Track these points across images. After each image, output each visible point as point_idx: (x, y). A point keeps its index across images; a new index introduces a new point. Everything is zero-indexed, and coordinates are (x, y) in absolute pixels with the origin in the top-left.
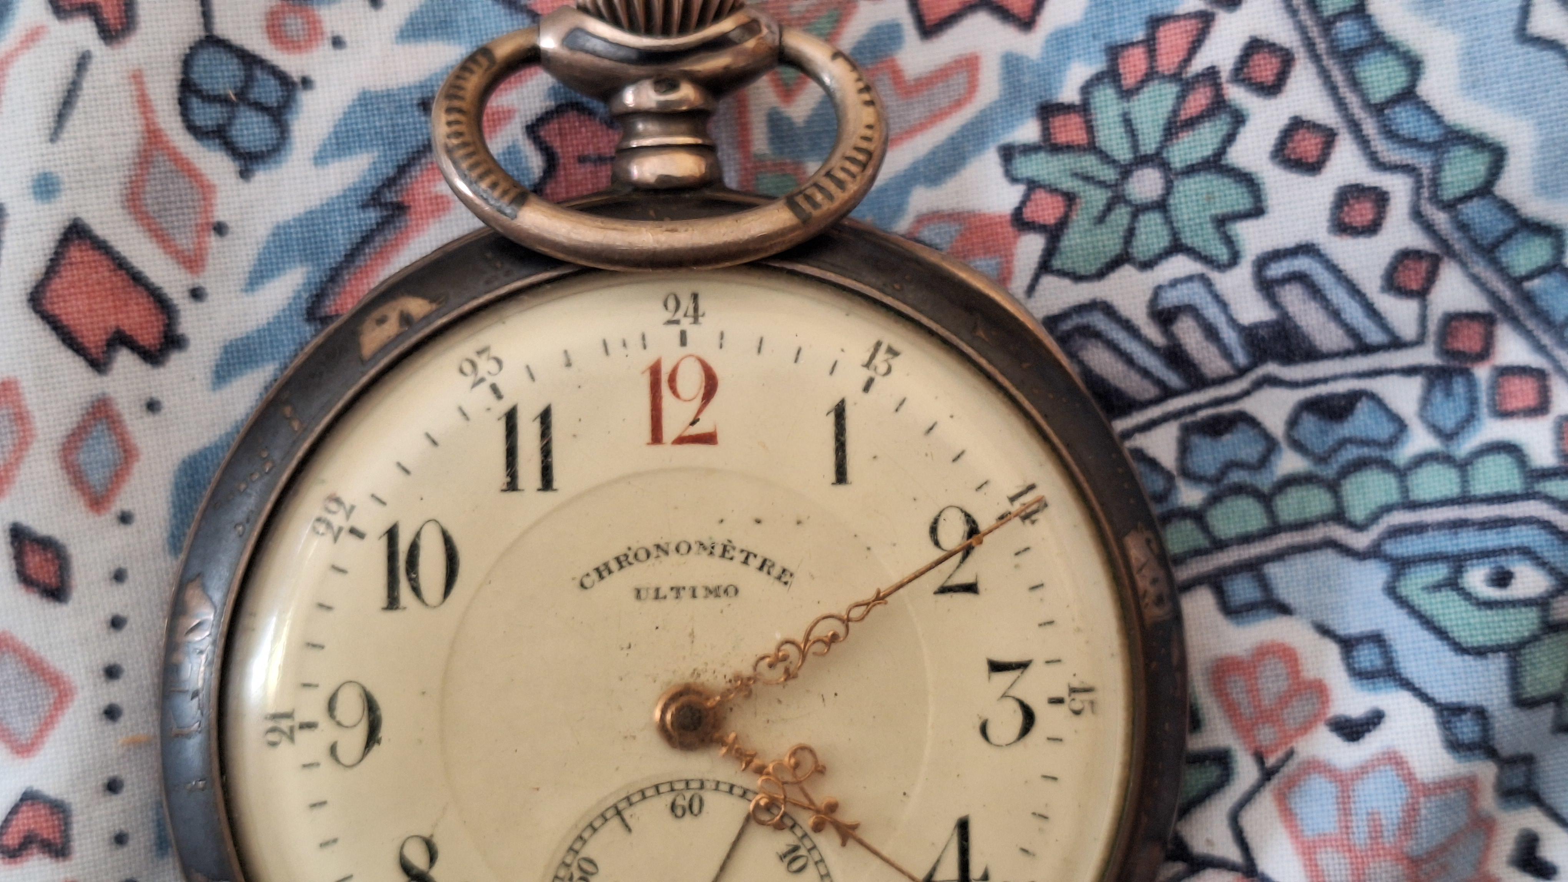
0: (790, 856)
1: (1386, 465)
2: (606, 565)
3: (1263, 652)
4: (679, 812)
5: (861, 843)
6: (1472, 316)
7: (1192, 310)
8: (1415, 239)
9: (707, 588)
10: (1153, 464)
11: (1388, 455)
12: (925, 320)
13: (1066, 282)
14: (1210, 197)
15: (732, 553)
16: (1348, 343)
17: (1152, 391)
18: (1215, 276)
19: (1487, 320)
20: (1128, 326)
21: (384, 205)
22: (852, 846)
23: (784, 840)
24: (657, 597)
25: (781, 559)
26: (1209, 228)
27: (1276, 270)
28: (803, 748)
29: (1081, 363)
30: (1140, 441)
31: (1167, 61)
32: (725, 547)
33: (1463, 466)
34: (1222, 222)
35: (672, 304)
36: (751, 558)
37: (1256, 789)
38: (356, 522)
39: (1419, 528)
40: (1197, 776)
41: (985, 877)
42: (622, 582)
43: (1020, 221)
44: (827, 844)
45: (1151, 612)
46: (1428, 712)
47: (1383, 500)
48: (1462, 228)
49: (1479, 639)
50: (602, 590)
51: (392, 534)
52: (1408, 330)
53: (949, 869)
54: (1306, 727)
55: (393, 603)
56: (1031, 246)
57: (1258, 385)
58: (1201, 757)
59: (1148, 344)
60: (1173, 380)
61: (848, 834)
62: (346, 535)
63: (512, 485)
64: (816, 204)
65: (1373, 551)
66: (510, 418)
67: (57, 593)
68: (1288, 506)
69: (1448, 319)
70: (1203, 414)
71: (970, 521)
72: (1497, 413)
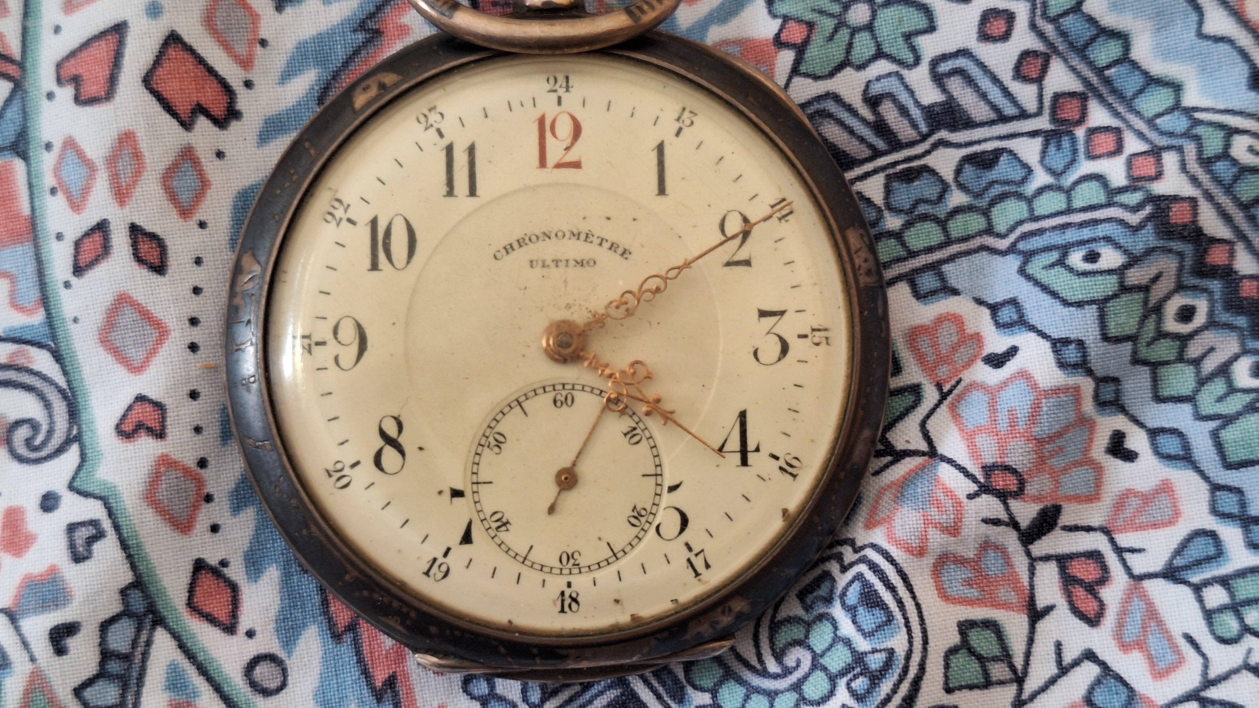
0: (631, 433)
1: (1020, 196)
2: (511, 245)
3: (940, 320)
4: (559, 404)
5: (675, 422)
6: (1072, 95)
7: (890, 96)
8: (1032, 42)
9: (576, 261)
10: (868, 201)
11: (1021, 189)
12: (715, 89)
13: (810, 81)
14: (900, 21)
15: (591, 239)
16: (993, 116)
17: (867, 153)
18: (905, 72)
19: (1082, 98)
20: (849, 108)
21: (367, 31)
22: (670, 423)
23: (626, 423)
24: (544, 266)
25: (624, 242)
26: (901, 41)
27: (944, 67)
28: (637, 362)
29: (820, 134)
30: (859, 186)
32: (587, 235)
33: (1068, 192)
34: (908, 37)
35: (552, 81)
36: (604, 242)
37: (937, 406)
38: (351, 214)
39: (1041, 232)
40: (899, 403)
41: (757, 450)
42: (522, 255)
43: (779, 42)
44: (654, 425)
45: (864, 280)
46: (1045, 346)
47: (1018, 217)
48: (1063, 34)
49: (1079, 297)
50: (508, 260)
51: (374, 223)
52: (1031, 106)
53: (734, 443)
54: (969, 364)
55: (375, 266)
56: (786, 58)
57: (935, 146)
58: (901, 391)
59: (863, 120)
60: (881, 144)
61: (668, 417)
62: (344, 223)
63: (450, 192)
64: (643, 12)
65: (1012, 250)
66: (449, 150)
67: (159, 269)
68: (957, 227)
69: (1057, 97)
70: (900, 167)
71: (746, 220)
72: (1092, 157)
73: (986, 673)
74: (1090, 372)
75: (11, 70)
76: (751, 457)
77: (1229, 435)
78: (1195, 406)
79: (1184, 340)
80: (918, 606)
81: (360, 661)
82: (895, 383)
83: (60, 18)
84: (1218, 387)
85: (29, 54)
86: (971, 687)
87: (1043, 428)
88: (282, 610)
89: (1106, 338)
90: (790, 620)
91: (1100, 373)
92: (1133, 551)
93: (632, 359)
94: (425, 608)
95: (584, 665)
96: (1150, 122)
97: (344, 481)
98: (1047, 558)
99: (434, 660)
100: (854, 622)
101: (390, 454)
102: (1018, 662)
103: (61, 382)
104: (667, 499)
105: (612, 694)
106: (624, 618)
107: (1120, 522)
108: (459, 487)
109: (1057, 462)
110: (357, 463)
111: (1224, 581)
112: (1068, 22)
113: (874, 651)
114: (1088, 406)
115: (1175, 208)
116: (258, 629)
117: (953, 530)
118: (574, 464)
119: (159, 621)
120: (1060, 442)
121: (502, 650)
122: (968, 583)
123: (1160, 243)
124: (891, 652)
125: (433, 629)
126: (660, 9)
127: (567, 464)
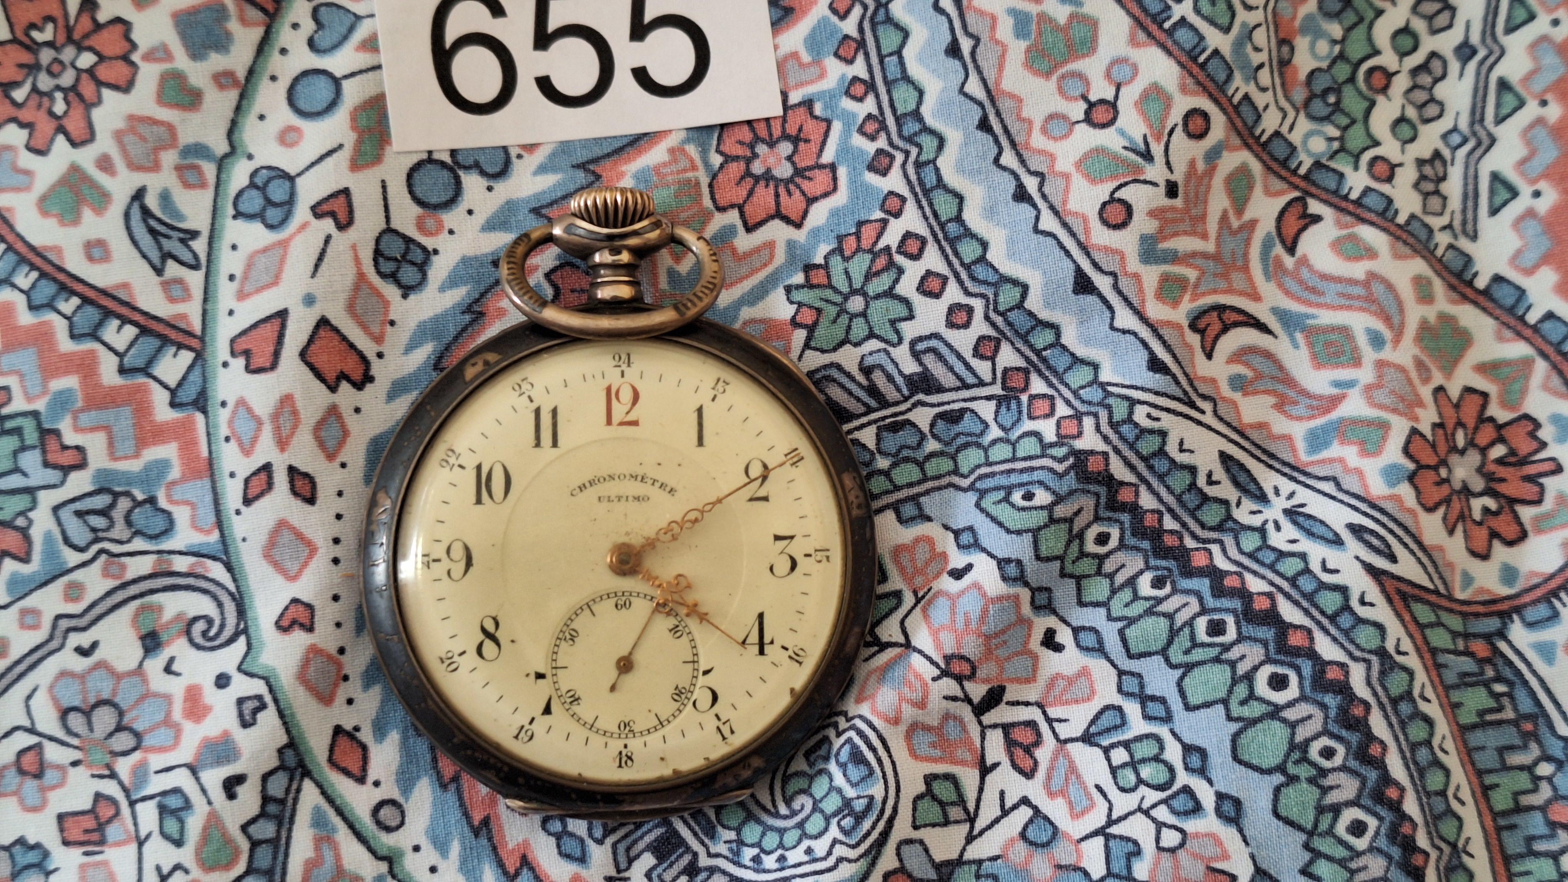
0: (674, 630)
1: (979, 445)
2: (584, 485)
3: (917, 540)
4: (619, 607)
5: (708, 621)
6: (1018, 369)
7: (880, 367)
8: (986, 330)
9: (634, 497)
10: (864, 446)
11: (980, 440)
12: (742, 366)
13: (818, 354)
14: (888, 310)
15: (646, 480)
16: (959, 384)
17: (862, 409)
18: (891, 350)
19: (1025, 371)
20: (849, 375)
21: (473, 313)
22: (704, 622)
23: (671, 622)
24: (609, 501)
25: (672, 482)
26: (888, 325)
27: (920, 347)
28: (680, 575)
29: (826, 394)
30: (856, 435)
31: (866, 244)
32: (643, 477)
33: (1014, 444)
34: (893, 322)
35: (617, 357)
36: (656, 482)
37: (913, 608)
38: (461, 461)
39: (993, 475)
40: (886, 605)
41: (772, 642)
42: (592, 493)
43: (795, 323)
44: (693, 624)
45: (855, 512)
46: (994, 563)
47: (977, 462)
48: (1010, 324)
49: (1019, 527)
50: (582, 497)
51: (479, 468)
52: (987, 377)
53: (754, 638)
54: (938, 575)
55: (479, 501)
56: (800, 335)
57: (914, 405)
58: (887, 595)
59: (859, 385)
60: (873, 403)
61: (703, 618)
62: (456, 468)
63: (538, 445)
64: (688, 309)
65: (971, 488)
66: (537, 412)
67: (311, 500)
68: (931, 468)
69: (1006, 371)
70: (888, 421)
71: (765, 466)
72: (1031, 417)
73: (945, 814)
74: (1026, 584)
75: (195, 343)
76: (767, 649)
77: (1130, 633)
78: (1109, 610)
79: (1101, 559)
80: (893, 763)
81: (462, 805)
82: (881, 589)
83: (233, 304)
84: (1126, 595)
85: (208, 331)
86: (934, 825)
87: (991, 627)
88: (401, 765)
89: (1038, 558)
90: (797, 774)
91: (1034, 585)
92: (1060, 721)
93: (675, 573)
94: (515, 764)
95: (637, 808)
96: (1075, 393)
97: (453, 666)
98: (995, 726)
99: (521, 804)
100: (845, 775)
101: (489, 645)
102: (971, 806)
103: (232, 587)
104: (702, 680)
105: (659, 831)
106: (667, 772)
107: (1051, 699)
108: (542, 671)
109: (1002, 653)
110: (464, 653)
111: (1126, 745)
112: (1013, 316)
113: (859, 797)
114: (1026, 609)
115: (1091, 459)
116: (382, 780)
117: (921, 704)
118: (630, 653)
119: (307, 773)
120: (1005, 637)
121: (574, 796)
122: (933, 745)
123: (1081, 486)
124: (871, 798)
125: (521, 780)
126: (701, 305)
127: (624, 652)
